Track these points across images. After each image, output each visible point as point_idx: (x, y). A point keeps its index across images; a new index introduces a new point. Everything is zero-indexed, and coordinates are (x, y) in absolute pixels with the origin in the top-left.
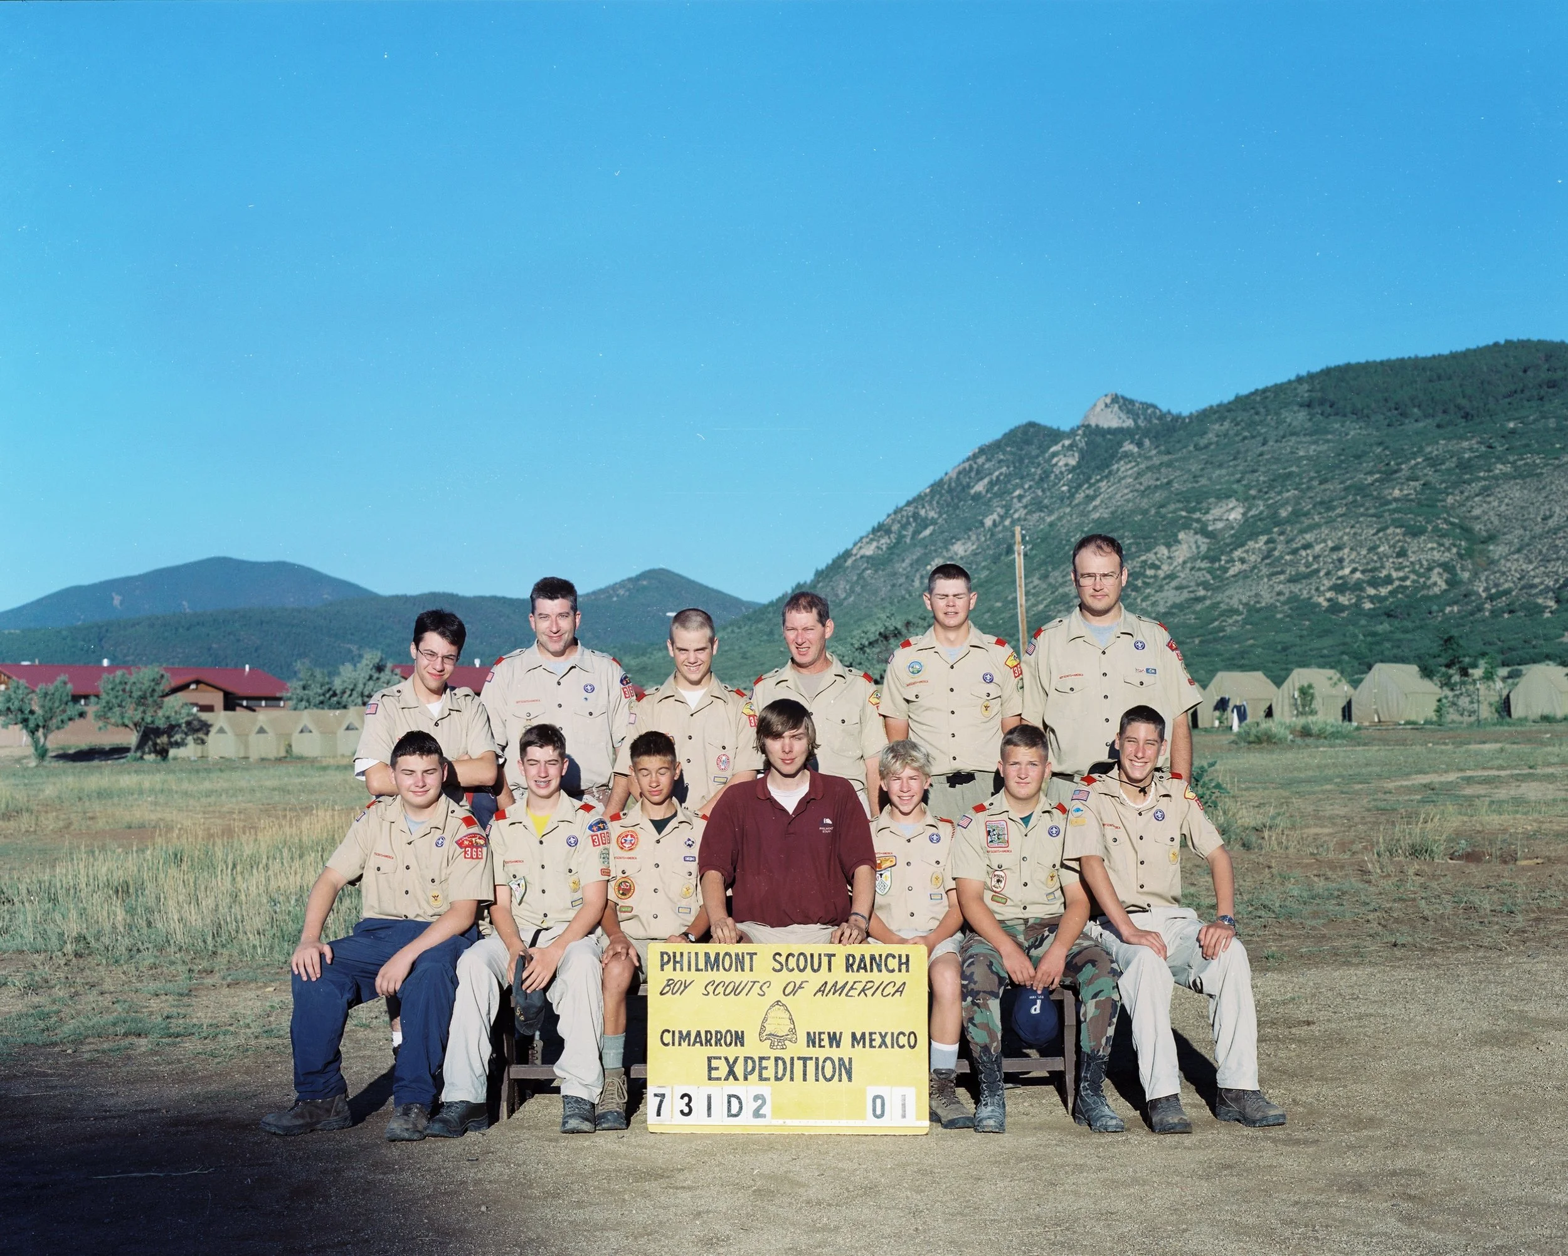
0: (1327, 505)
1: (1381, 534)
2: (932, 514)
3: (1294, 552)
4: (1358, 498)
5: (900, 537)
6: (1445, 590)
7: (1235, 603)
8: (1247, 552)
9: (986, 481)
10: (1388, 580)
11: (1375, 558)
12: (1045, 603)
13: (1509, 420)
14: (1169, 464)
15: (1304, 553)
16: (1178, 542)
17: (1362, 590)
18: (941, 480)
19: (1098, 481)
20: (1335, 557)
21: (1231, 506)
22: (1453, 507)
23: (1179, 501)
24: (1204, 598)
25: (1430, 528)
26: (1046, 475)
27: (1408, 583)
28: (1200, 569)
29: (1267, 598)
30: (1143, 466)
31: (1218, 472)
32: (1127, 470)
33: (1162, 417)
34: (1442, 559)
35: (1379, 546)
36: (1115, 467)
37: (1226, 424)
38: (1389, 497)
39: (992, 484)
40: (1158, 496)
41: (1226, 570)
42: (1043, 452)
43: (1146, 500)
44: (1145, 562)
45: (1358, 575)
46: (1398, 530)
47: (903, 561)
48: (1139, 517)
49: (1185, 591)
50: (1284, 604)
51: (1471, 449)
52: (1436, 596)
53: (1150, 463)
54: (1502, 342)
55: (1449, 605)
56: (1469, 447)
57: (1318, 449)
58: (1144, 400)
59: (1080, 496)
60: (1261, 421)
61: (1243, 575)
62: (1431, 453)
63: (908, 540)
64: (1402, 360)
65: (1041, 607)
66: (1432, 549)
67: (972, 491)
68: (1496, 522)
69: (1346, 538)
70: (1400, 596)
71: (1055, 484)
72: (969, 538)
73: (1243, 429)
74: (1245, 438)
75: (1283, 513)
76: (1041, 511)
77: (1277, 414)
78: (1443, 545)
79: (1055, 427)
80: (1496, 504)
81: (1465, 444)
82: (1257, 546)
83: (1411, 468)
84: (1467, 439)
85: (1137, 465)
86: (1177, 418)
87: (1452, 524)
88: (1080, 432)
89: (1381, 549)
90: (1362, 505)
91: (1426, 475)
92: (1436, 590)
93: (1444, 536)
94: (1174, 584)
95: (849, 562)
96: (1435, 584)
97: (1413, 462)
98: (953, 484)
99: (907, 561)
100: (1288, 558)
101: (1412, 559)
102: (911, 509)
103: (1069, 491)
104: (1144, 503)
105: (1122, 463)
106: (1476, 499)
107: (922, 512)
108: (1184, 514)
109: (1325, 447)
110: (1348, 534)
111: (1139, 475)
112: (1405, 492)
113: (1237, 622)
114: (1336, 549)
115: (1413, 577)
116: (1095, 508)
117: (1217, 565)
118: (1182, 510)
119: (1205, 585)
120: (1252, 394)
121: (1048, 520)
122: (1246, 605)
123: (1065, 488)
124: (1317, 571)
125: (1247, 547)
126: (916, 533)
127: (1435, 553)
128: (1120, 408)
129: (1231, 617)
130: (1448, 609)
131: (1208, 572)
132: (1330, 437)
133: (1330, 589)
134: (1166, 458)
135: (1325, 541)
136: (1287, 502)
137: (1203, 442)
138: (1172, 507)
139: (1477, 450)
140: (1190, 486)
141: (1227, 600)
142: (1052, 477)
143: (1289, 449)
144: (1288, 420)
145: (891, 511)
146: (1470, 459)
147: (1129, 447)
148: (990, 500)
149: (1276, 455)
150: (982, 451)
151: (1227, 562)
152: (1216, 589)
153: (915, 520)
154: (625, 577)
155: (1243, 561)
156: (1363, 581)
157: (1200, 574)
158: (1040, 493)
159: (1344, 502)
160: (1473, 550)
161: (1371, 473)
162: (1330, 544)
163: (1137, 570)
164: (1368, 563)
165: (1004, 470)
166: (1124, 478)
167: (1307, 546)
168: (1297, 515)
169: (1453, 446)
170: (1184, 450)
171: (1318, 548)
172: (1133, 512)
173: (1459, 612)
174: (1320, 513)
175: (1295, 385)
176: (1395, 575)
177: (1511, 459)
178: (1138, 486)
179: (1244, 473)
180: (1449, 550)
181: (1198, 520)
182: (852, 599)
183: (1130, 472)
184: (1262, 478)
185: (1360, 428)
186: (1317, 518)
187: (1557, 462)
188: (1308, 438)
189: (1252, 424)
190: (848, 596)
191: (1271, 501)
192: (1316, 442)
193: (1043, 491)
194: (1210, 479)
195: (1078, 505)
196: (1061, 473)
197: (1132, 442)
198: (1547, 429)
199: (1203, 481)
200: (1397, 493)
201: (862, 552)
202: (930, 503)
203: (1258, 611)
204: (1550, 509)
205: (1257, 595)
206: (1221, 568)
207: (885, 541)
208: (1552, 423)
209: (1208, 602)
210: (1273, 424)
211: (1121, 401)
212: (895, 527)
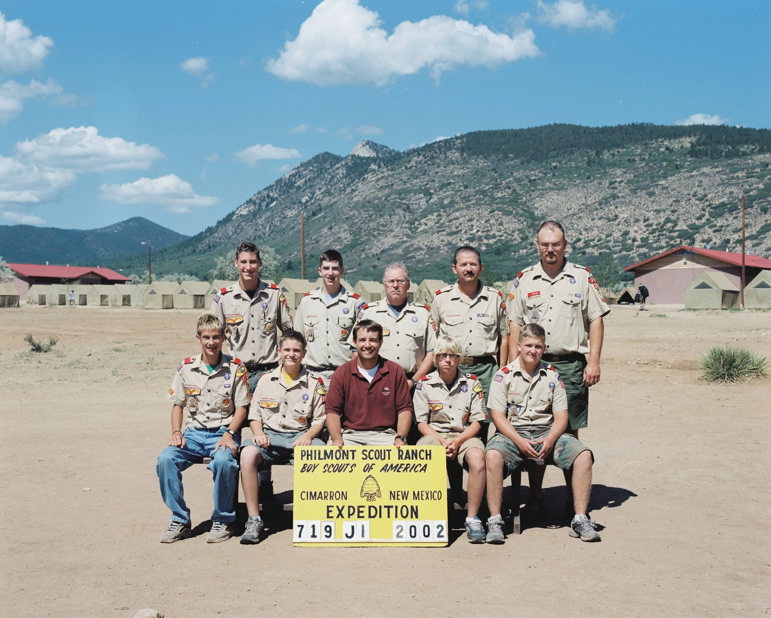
0: (466, 199)
1: (491, 214)
2: (276, 195)
3: (450, 221)
4: (481, 196)
5: (260, 205)
6: (521, 242)
7: (421, 245)
8: (428, 220)
9: (303, 180)
10: (494, 237)
11: (488, 225)
12: (330, 241)
13: (554, 162)
14: (392, 176)
15: (454, 222)
16: (395, 214)
17: (482, 240)
18: (281, 178)
19: (358, 183)
20: (469, 224)
21: (420, 197)
22: (525, 202)
23: (396, 194)
24: (406, 241)
25: (514, 212)
26: (333, 177)
27: (503, 238)
28: (405, 228)
29: (436, 243)
30: (380, 176)
31: (415, 181)
32: (372, 178)
33: (390, 153)
34: (520, 228)
35: (490, 220)
36: (366, 176)
37: (421, 158)
38: (496, 197)
39: (306, 182)
40: (386, 191)
41: (417, 228)
42: (332, 167)
43: (380, 193)
44: (379, 223)
45: (480, 233)
46: (499, 213)
47: (261, 218)
48: (376, 201)
49: (398, 238)
50: (444, 246)
51: (535, 175)
52: (516, 245)
53: (382, 175)
54: (552, 124)
55: (522, 249)
56: (535, 174)
57: (464, 172)
58: (382, 144)
59: (348, 190)
60: (437, 157)
61: (425, 231)
62: (517, 176)
63: (264, 208)
64: (505, 130)
65: (328, 243)
66: (515, 222)
67: (296, 185)
68: (545, 210)
69: (475, 215)
70: (499, 244)
71: (337, 183)
72: (294, 208)
73: (428, 160)
74: (429, 165)
75: (446, 202)
76: (330, 196)
77: (445, 154)
78: (520, 221)
79: (338, 155)
80: (545, 202)
81: (532, 172)
82: (432, 217)
83: (507, 183)
84: (534, 170)
85: (377, 175)
86: (398, 154)
87: (525, 211)
88: (350, 158)
89: (491, 221)
90: (483, 200)
91: (513, 186)
92: (516, 242)
93: (520, 216)
94: (392, 234)
95: (234, 217)
96: (515, 239)
97: (508, 180)
98: (287, 181)
99: (263, 218)
100: (447, 224)
101: (505, 227)
102: (266, 192)
103: (344, 187)
104: (380, 194)
105: (370, 174)
106: (537, 199)
107: (271, 194)
108: (398, 200)
109: (467, 171)
110: (476, 213)
111: (378, 180)
112: (503, 194)
113: (421, 254)
114: (470, 220)
115: (506, 235)
116: (356, 195)
117: (413, 226)
118: (397, 198)
119: (408, 236)
120: (433, 143)
121: (333, 200)
122: (426, 246)
123: (341, 185)
124: (461, 231)
125: (428, 218)
126: (267, 205)
127: (516, 224)
128: (370, 147)
129: (419, 251)
130: (521, 251)
131: (409, 229)
132: (469, 166)
133: (467, 240)
134: (391, 173)
135: (465, 216)
136: (447, 197)
137: (409, 166)
138: (393, 197)
139: (538, 176)
140: (402, 187)
141: (417, 243)
142: (336, 180)
143: (450, 171)
144: (450, 157)
145: (256, 193)
146: (535, 180)
147: (373, 166)
148: (305, 189)
149: (443, 174)
150: (302, 165)
151: (418, 225)
152: (413, 238)
153: (268, 198)
154: (121, 221)
155: (426, 225)
156: (482, 236)
157: (404, 230)
158: (329, 187)
159: (475, 198)
160: (533, 224)
161: (488, 184)
162: (467, 217)
163: (375, 227)
164: (484, 228)
165: (312, 175)
166: (371, 181)
167: (457, 219)
168: (452, 203)
169: (528, 173)
170: (400, 170)
171: (461, 220)
172: (375, 199)
173: (527, 252)
174: (463, 203)
175: (454, 140)
176: (497, 234)
177: (553, 180)
178: (377, 186)
179: (428, 181)
180: (523, 223)
181: (405, 204)
182: (235, 236)
183: (373, 179)
184: (436, 185)
185: (484, 162)
186: (461, 205)
187: (574, 183)
188: (459, 166)
189: (433, 158)
190: (233, 234)
191: (440, 196)
192: (462, 168)
193: (331, 186)
194: (412, 184)
195: (348, 194)
196: (340, 178)
197: (375, 164)
198: (571, 167)
199: (409, 185)
200: (500, 195)
201: (241, 213)
202: (275, 190)
203: (432, 249)
204: (570, 205)
205: (432, 241)
206: (415, 227)
207: (252, 208)
208: (573, 165)
209: (408, 244)
210: (443, 158)
211: (371, 144)
212: (258, 201)
